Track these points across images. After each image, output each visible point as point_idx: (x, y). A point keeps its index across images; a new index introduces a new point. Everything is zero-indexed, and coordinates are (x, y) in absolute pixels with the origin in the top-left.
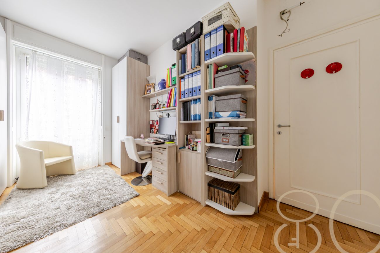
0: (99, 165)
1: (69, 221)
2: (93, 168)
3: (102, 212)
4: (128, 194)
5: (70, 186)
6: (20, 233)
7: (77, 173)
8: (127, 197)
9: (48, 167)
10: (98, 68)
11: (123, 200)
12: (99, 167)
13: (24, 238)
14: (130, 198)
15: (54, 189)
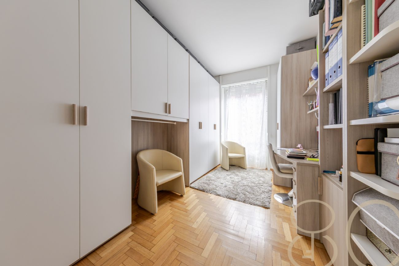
0: (267, 169)
1: (219, 193)
2: (261, 169)
3: (234, 200)
4: (260, 201)
5: (237, 175)
6: (205, 185)
7: (248, 169)
8: (257, 203)
9: (230, 159)
10: (265, 80)
11: (253, 202)
12: (266, 171)
13: (204, 188)
14: (258, 204)
15: (230, 173)
